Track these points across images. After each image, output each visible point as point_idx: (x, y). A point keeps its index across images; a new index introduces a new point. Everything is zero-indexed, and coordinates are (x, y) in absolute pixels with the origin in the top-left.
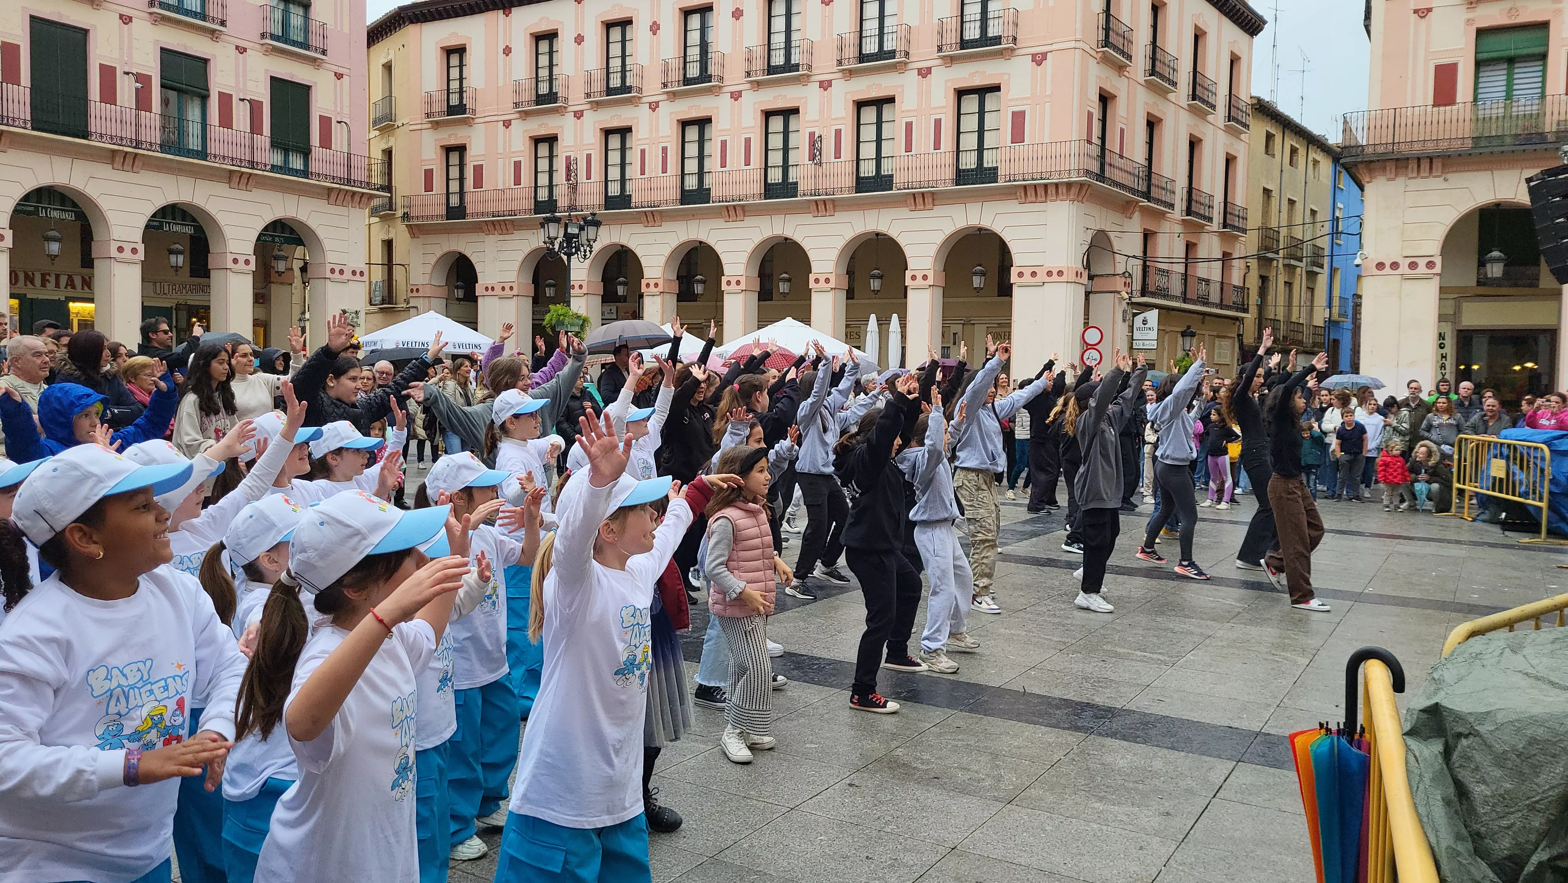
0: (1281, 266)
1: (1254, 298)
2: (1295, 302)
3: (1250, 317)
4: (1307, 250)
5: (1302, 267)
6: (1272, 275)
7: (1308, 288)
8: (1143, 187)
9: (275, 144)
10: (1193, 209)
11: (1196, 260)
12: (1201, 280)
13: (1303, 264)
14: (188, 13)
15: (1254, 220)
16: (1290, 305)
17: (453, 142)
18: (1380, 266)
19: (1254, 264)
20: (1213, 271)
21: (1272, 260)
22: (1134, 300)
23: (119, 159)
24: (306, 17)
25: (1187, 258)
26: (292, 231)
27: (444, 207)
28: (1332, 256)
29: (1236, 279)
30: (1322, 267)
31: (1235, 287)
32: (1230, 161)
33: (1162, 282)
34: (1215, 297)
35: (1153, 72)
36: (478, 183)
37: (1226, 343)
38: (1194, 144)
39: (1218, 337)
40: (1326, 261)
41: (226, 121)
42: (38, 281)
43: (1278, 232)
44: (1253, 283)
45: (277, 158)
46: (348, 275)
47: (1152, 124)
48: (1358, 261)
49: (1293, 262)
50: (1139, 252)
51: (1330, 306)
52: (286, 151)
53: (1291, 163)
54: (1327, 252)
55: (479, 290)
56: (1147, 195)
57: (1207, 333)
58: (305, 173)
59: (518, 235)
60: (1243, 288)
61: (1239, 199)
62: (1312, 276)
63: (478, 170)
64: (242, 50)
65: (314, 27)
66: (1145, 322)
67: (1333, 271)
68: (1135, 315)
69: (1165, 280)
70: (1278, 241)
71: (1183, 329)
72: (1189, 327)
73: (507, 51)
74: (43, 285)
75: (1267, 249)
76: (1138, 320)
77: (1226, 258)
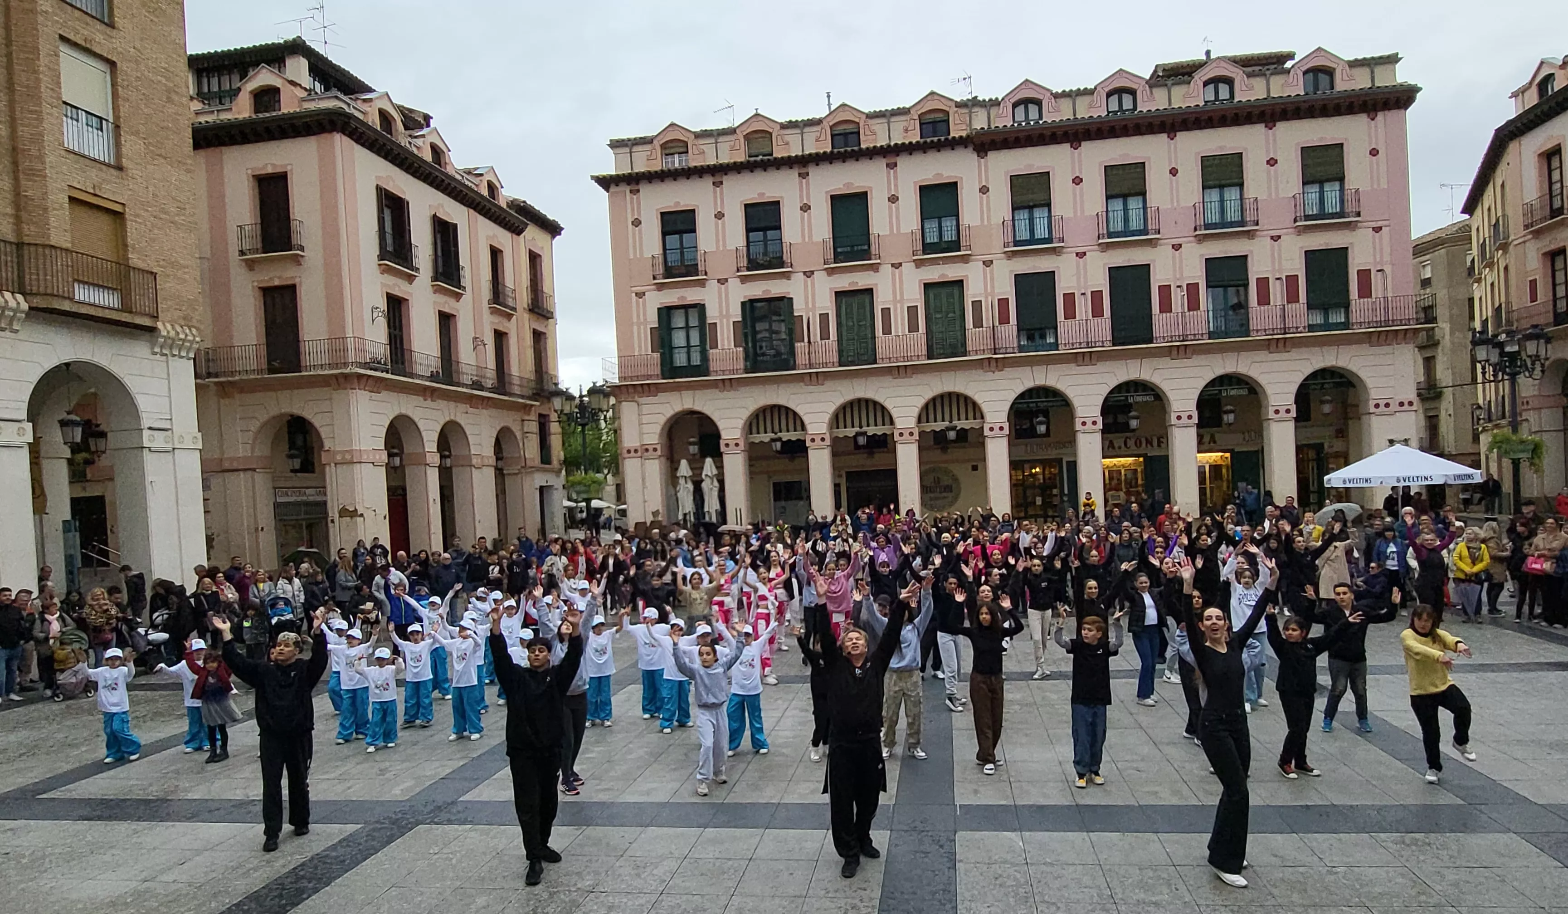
9: (1310, 307)
14: (1232, 224)
17: (1555, 246)
23: (1174, 352)
24: (1342, 190)
26: (1342, 376)
27: (1551, 315)
41: (1264, 299)
42: (1155, 443)
45: (1317, 318)
46: (1394, 407)
52: (1325, 309)
58: (1346, 325)
64: (1276, 238)
65: (1349, 195)
74: (1159, 446)
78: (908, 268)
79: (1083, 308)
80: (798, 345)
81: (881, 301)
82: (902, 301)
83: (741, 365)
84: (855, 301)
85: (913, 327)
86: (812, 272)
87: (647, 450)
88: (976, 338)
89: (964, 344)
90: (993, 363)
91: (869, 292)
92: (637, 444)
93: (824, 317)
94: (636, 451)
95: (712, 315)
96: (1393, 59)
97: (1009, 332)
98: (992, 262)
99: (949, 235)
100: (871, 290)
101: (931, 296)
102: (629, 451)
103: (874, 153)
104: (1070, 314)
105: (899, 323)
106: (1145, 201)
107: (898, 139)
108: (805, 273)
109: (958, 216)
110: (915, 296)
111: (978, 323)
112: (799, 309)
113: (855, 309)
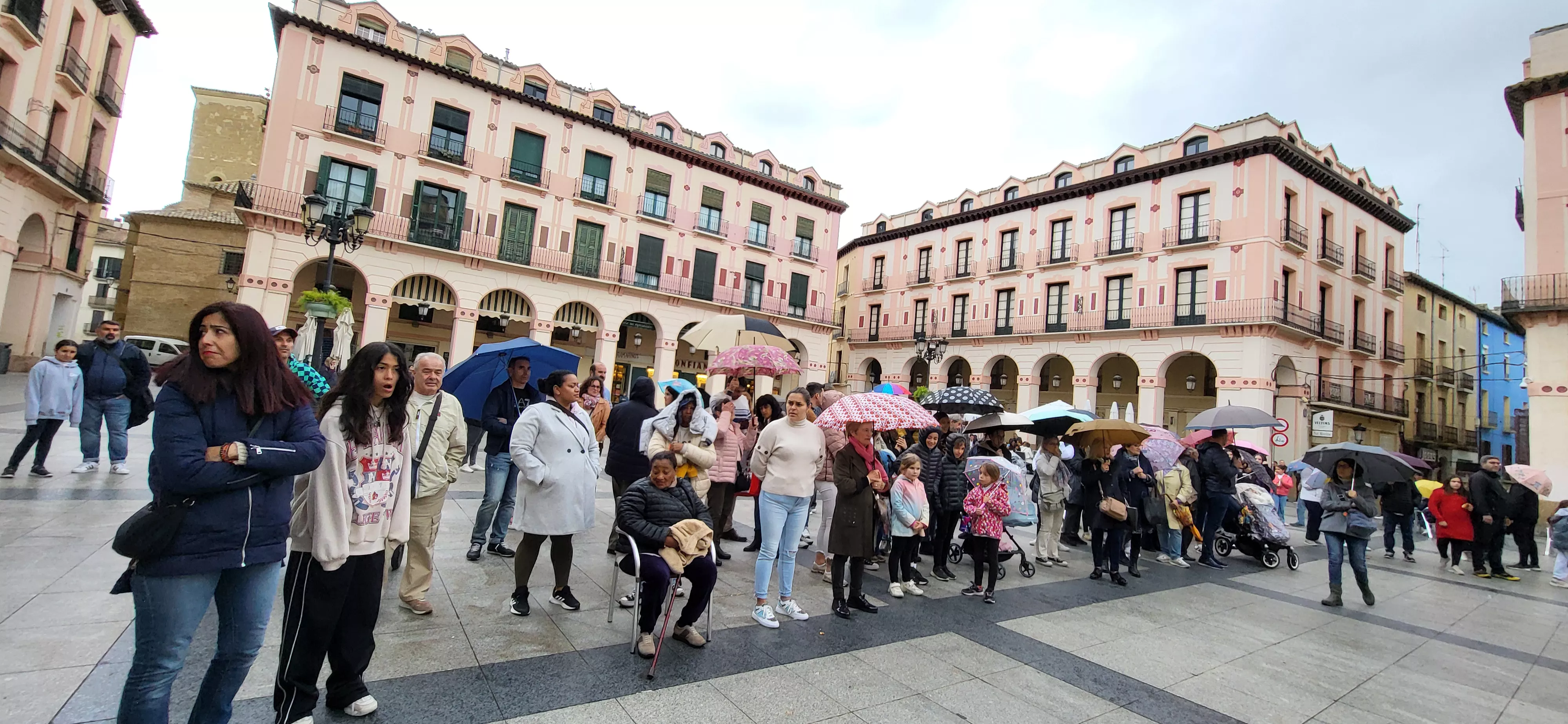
0: (1435, 386)
1: (1412, 407)
2: (1449, 411)
3: (1410, 420)
4: (1458, 376)
5: (1454, 388)
6: (1427, 392)
7: (1460, 403)
8: (1317, 329)
9: (791, 304)
10: (1358, 344)
11: (1362, 378)
12: (1367, 392)
13: (1454, 386)
14: (759, 244)
15: (1411, 353)
16: (1444, 414)
17: (875, 303)
18: (1547, 389)
19: (1410, 383)
20: (1378, 388)
21: (1426, 382)
22: (1312, 403)
23: (725, 310)
24: (811, 245)
25: (1354, 376)
27: (868, 335)
28: (1480, 380)
29: (1396, 393)
30: (1472, 389)
31: (1396, 399)
32: (1388, 314)
33: (1335, 392)
34: (1379, 404)
35: (1324, 255)
36: (886, 323)
37: (1391, 437)
38: (1358, 302)
39: (1382, 432)
40: (1476, 384)
41: (770, 293)
42: (686, 363)
43: (1432, 363)
44: (1411, 397)
45: (791, 310)
46: (818, 367)
47: (1324, 289)
48: (1523, 384)
49: (1446, 384)
50: (1316, 371)
51: (1480, 416)
52: (795, 306)
53: (1440, 316)
54: (1476, 377)
55: (882, 377)
56: (1321, 334)
57: (1373, 429)
58: (803, 317)
59: (904, 349)
60: (1403, 400)
61: (1397, 338)
62: (1463, 395)
63: (886, 316)
64: (780, 260)
65: (813, 248)
66: (1322, 418)
67: (1481, 392)
68: (1313, 413)
69: (1337, 390)
70: (1432, 369)
71: (1355, 425)
72: (1360, 424)
73: (905, 257)
75: (1422, 374)
76: (1317, 417)
77: (1387, 379)
78: (568, 204)
79: (678, 268)
80: (464, 233)
81: (542, 220)
82: (559, 226)
83: (405, 231)
84: (521, 213)
85: (564, 248)
86: (489, 179)
87: (274, 284)
88: (608, 268)
89: (597, 270)
90: (617, 289)
91: (534, 211)
92: (263, 275)
93: (492, 218)
94: (260, 282)
95: (381, 182)
96: (838, 187)
97: (630, 270)
98: (627, 220)
99: (600, 191)
100: (536, 210)
101: (580, 230)
102: (250, 281)
103: (555, 110)
104: (669, 270)
105: (554, 241)
106: (720, 215)
107: (575, 108)
108: (482, 178)
109: (608, 181)
110: (570, 227)
111: (611, 258)
112: (471, 203)
113: (519, 220)
